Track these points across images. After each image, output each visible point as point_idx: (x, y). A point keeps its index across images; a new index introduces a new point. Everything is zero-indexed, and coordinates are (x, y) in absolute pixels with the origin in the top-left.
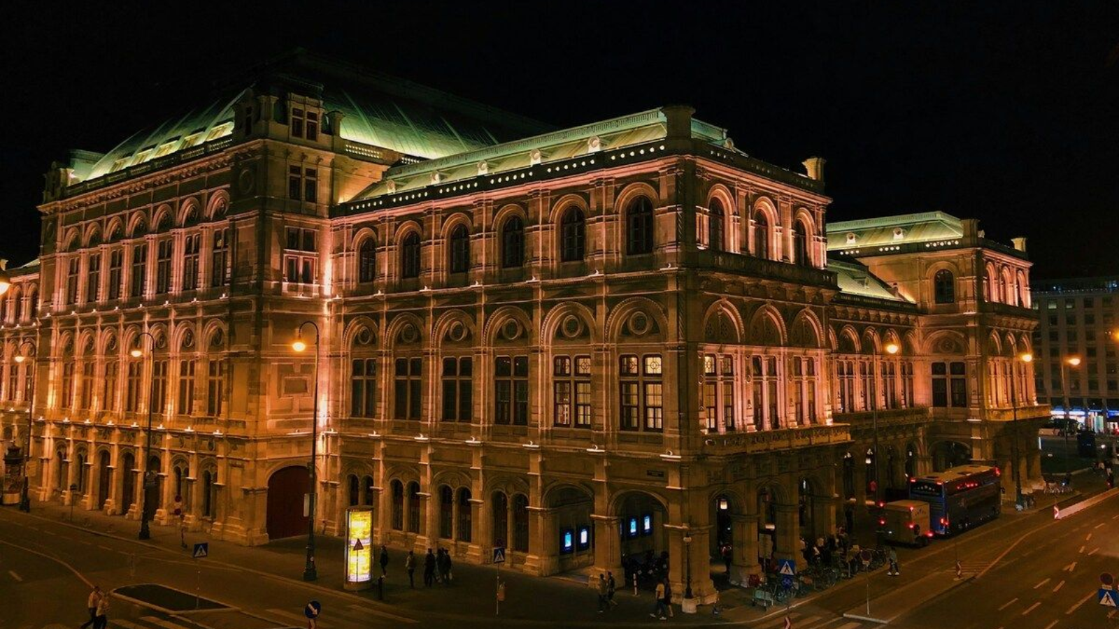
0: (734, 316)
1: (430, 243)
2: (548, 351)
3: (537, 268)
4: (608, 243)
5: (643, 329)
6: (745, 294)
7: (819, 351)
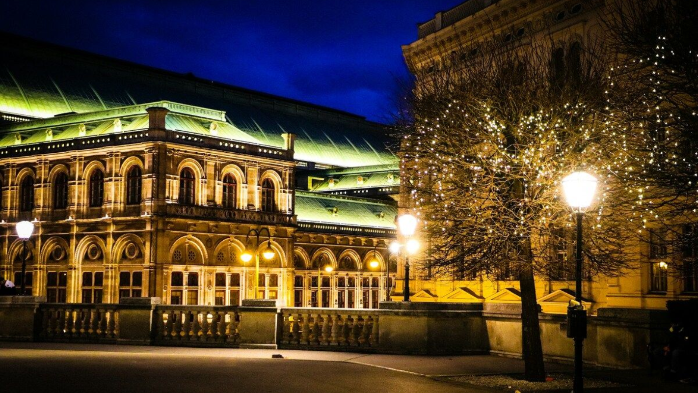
0: (200, 247)
1: (8, 189)
2: (78, 269)
3: (73, 211)
4: (116, 196)
5: (133, 255)
6: (210, 231)
7: (282, 270)
